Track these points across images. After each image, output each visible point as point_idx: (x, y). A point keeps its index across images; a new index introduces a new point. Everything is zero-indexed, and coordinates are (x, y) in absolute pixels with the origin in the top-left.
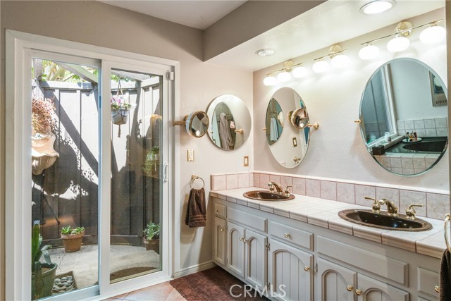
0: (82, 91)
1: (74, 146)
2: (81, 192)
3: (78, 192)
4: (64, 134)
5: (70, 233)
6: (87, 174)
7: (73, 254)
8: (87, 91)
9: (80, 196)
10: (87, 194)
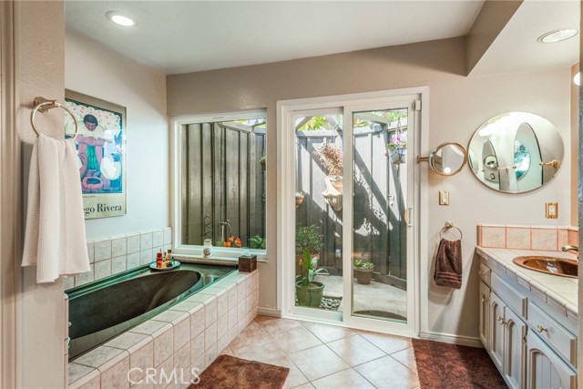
0: (373, 134)
1: (366, 186)
2: (372, 230)
3: (370, 230)
4: (359, 175)
5: (361, 266)
6: (378, 214)
7: (361, 286)
8: (377, 133)
9: (371, 235)
10: (378, 233)
